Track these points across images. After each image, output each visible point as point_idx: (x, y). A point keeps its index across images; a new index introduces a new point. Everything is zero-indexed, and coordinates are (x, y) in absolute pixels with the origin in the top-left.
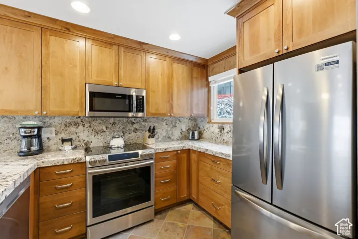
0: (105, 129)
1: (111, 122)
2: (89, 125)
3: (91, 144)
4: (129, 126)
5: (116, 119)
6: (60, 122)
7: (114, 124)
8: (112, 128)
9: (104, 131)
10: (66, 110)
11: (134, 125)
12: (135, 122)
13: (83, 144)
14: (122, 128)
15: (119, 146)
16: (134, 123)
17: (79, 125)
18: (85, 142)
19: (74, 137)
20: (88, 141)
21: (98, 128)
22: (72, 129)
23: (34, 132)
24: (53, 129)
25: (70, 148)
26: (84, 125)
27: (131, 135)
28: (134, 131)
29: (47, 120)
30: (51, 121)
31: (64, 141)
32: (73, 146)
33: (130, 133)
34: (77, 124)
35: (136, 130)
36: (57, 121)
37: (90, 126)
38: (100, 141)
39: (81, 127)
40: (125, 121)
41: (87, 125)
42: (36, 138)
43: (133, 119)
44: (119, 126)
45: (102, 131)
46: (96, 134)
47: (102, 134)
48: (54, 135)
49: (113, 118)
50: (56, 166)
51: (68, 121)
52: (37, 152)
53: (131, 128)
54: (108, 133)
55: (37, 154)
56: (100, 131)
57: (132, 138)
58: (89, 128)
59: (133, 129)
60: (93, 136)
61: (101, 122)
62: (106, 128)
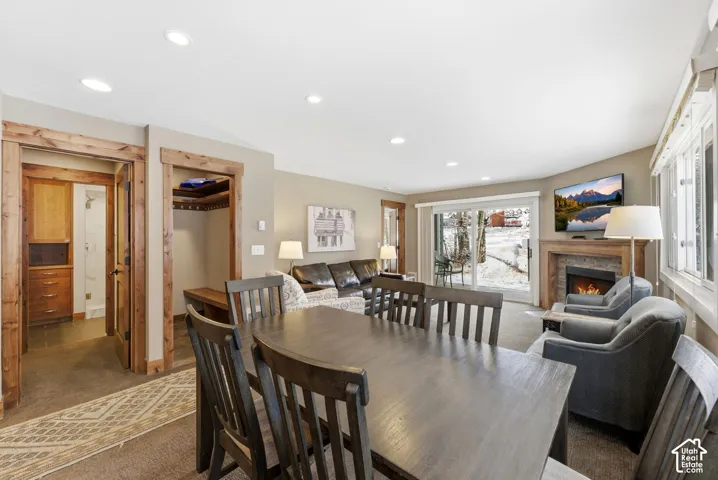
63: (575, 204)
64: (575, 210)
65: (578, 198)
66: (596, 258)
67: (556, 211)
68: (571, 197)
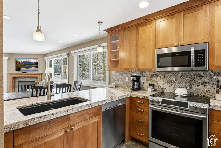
0: (174, 80)
1: (179, 75)
2: (164, 76)
3: (165, 90)
4: (197, 79)
5: (184, 72)
6: (148, 74)
7: (182, 76)
8: (181, 80)
9: (174, 82)
10: (146, 67)
11: (203, 78)
12: (203, 75)
13: (160, 89)
14: (189, 80)
15: (182, 95)
16: (203, 77)
17: (158, 77)
18: (161, 88)
19: (155, 84)
20: (163, 88)
21: (170, 79)
22: (154, 79)
23: (135, 79)
24: (146, 78)
25: (151, 90)
26: (160, 77)
27: (199, 87)
28: (202, 84)
29: (143, 73)
30: (145, 74)
31: (150, 85)
32: (154, 89)
33: (198, 86)
34: (156, 76)
35: (204, 84)
36: (147, 74)
37: (164, 78)
38: (171, 89)
39: (159, 78)
40: (192, 74)
41: (162, 77)
42: (136, 82)
43: (201, 73)
44: (186, 79)
45: (172, 81)
46: (168, 83)
47: (173, 84)
48: (146, 82)
49: (181, 72)
50: (137, 98)
51: (152, 73)
52: (136, 89)
53: (198, 81)
54: (177, 83)
55: (136, 90)
56: (171, 81)
57: (199, 91)
58: (163, 79)
59: (201, 82)
60: (166, 85)
61: (172, 74)
62: (176, 79)
63: (23, 64)
64: (23, 65)
65: (24, 62)
66: (29, 78)
67: (16, 65)
68: (22, 62)
